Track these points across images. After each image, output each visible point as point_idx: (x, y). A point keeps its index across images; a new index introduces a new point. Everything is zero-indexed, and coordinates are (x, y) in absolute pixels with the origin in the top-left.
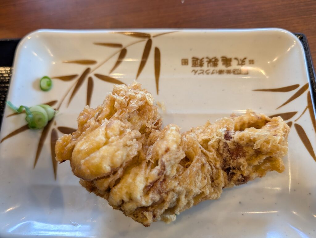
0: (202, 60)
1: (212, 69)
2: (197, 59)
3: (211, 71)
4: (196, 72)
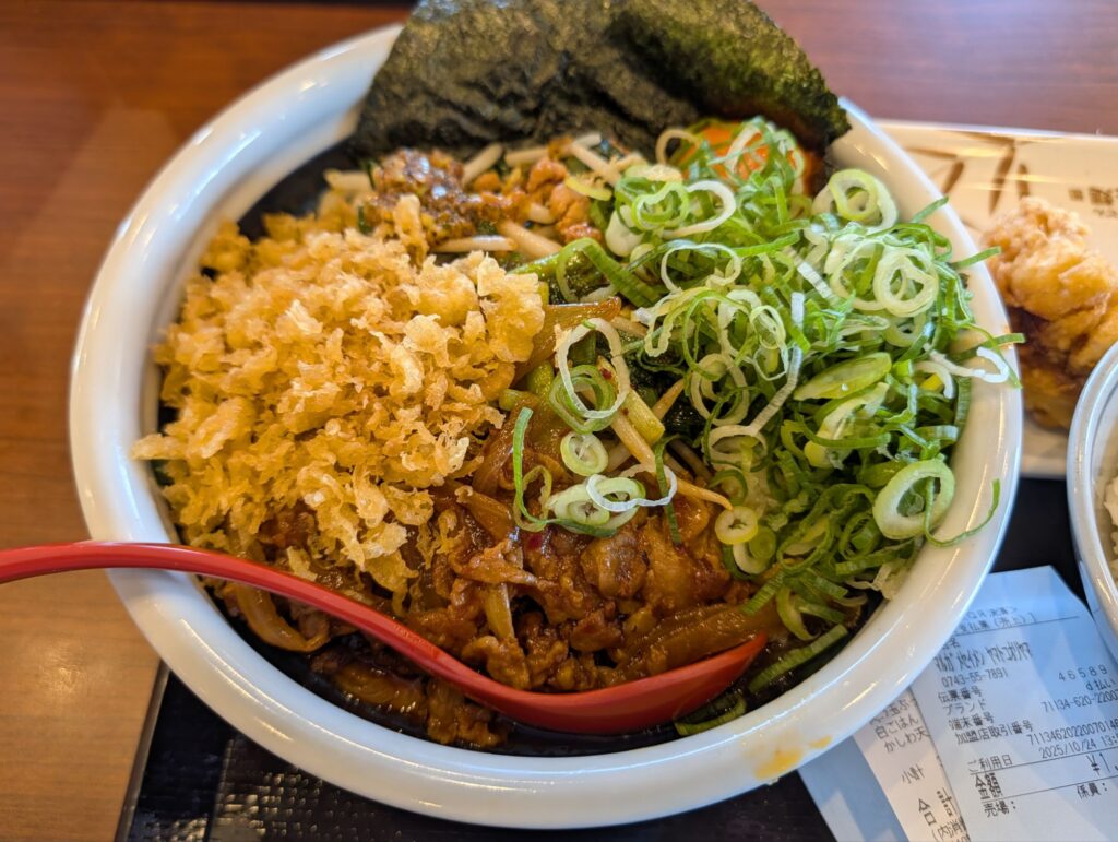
2: (1099, 191)
4: (1101, 213)
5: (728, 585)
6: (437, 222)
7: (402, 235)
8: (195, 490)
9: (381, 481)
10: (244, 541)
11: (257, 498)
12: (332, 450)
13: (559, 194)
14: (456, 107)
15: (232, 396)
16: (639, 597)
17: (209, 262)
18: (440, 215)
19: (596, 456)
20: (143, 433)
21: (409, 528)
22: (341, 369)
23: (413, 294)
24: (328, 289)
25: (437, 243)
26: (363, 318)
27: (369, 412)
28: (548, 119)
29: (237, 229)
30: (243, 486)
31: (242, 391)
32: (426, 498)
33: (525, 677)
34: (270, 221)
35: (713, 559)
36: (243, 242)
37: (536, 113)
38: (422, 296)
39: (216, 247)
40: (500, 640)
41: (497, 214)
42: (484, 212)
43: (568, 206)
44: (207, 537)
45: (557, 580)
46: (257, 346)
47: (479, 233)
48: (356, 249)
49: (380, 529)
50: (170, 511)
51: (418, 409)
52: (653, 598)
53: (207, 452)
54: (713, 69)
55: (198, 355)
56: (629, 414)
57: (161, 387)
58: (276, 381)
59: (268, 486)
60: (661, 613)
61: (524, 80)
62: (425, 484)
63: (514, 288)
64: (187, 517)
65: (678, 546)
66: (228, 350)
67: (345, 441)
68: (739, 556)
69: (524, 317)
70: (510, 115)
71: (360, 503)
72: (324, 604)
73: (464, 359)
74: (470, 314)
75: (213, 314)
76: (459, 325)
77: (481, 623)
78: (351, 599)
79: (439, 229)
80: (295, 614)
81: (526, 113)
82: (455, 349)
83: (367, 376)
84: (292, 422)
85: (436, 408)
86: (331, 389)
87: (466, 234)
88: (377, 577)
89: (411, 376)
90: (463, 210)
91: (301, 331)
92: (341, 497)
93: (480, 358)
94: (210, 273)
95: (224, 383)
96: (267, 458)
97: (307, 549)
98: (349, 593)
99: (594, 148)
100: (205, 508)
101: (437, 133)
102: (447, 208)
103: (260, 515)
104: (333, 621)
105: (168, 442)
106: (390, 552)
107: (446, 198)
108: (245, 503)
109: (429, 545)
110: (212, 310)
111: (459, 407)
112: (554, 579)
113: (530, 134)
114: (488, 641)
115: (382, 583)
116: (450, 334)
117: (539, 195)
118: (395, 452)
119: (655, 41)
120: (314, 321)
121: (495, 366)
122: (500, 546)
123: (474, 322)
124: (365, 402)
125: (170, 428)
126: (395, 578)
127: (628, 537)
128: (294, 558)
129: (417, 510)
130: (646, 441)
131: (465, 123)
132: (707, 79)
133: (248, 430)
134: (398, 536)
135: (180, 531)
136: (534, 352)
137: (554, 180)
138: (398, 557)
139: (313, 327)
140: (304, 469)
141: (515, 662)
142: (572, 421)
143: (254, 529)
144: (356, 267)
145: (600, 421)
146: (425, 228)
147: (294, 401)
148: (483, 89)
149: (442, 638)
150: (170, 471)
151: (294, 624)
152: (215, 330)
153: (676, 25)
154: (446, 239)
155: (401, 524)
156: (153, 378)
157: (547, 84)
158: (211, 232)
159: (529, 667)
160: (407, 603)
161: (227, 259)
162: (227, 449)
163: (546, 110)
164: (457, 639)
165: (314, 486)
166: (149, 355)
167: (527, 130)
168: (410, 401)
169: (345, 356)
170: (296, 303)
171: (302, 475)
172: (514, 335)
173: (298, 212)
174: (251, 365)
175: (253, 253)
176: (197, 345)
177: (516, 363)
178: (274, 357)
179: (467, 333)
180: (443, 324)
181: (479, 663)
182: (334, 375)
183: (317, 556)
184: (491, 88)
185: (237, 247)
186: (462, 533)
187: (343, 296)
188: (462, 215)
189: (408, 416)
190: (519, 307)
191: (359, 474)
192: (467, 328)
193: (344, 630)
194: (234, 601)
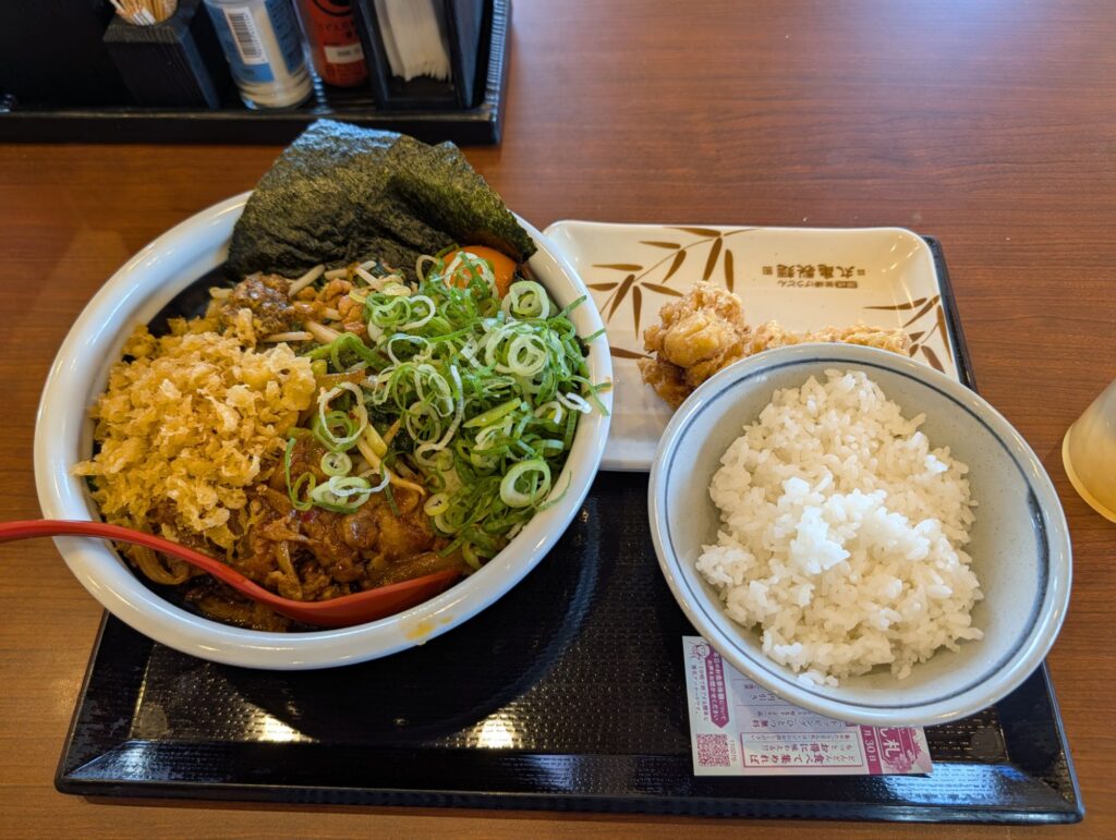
0: (791, 269)
1: (806, 280)
2: (785, 267)
3: (805, 283)
4: (784, 284)
5: (433, 540)
6: (263, 325)
7: (239, 334)
8: (111, 494)
9: (215, 483)
10: (139, 522)
11: (145, 496)
12: (185, 466)
13: (344, 302)
14: (289, 244)
15: (133, 436)
16: (375, 548)
17: (127, 352)
18: (265, 320)
19: (344, 464)
20: (80, 458)
21: (232, 511)
22: (191, 419)
23: (236, 371)
24: (188, 371)
25: (263, 337)
26: (206, 388)
27: (207, 443)
28: (353, 247)
29: (147, 329)
30: (137, 489)
31: (139, 434)
32: (241, 493)
33: (299, 594)
34: (171, 322)
35: (422, 525)
36: (151, 338)
37: (344, 243)
38: (243, 373)
39: (132, 343)
40: (284, 573)
41: (302, 317)
42: (295, 316)
43: (349, 310)
44: (118, 520)
45: (322, 540)
46: (146, 406)
47: (291, 331)
48: (210, 344)
49: (214, 511)
50: (96, 505)
51: (235, 441)
52: (384, 549)
53: (114, 470)
54: (450, 213)
55: (112, 413)
56: (369, 440)
57: (94, 433)
58: (155, 426)
59: (151, 488)
60: (390, 559)
61: (334, 224)
62: (241, 485)
63: (296, 366)
64: (106, 510)
65: (398, 518)
66: (132, 408)
67: (193, 460)
68: (439, 523)
69: (302, 383)
70: (328, 245)
71: (199, 495)
72: (188, 557)
73: (266, 410)
74: (269, 382)
75: (126, 386)
76: (263, 389)
77: (275, 565)
78: (200, 553)
79: (264, 330)
80: (169, 564)
81: (338, 244)
82: (261, 404)
83: (207, 422)
84: (165, 452)
85: (247, 439)
86: (183, 430)
87: (282, 331)
88: (214, 539)
89: (229, 421)
90: (280, 316)
91: (168, 398)
92: (189, 493)
93: (277, 410)
94: (129, 359)
95: (127, 429)
96: (149, 473)
97: (175, 525)
98: (199, 549)
99: (370, 271)
100: (116, 503)
101: (279, 259)
102: (270, 315)
103: (146, 506)
104: (192, 567)
105: (94, 464)
106: (221, 524)
107: (270, 308)
108: (137, 499)
109: (246, 521)
110: (126, 383)
111: (260, 438)
112: (320, 538)
113: (342, 258)
114: (277, 574)
115: (217, 542)
116: (258, 395)
117: (333, 302)
118: (220, 465)
119: (414, 195)
120: (176, 391)
121: (286, 413)
122: (283, 519)
123: (272, 387)
124: (205, 437)
125: (97, 458)
126: (226, 539)
127: (366, 513)
128: (165, 529)
129: (236, 500)
130: (377, 455)
131: (298, 254)
132: (449, 219)
133: (140, 456)
134: (225, 515)
135: (104, 518)
136: (311, 404)
137: (343, 293)
138: (226, 527)
139: (175, 394)
140: (169, 478)
141: (294, 587)
142: (328, 444)
143: (142, 513)
144: (209, 356)
145: (348, 444)
146: (255, 328)
147: (163, 438)
148: (307, 231)
149: (252, 574)
150: (97, 483)
151: (169, 570)
152: (125, 397)
153: (426, 185)
154: (269, 334)
155: (227, 508)
156: (89, 427)
157: (348, 226)
158: (130, 333)
159: (303, 589)
160: (235, 555)
161: (139, 350)
162: (126, 468)
163: (351, 241)
164: (261, 575)
165: (174, 486)
166: (86, 413)
167: (340, 254)
168: (232, 435)
169: (193, 411)
170: (166, 381)
171: (168, 481)
172: (297, 395)
173: (188, 316)
174: (142, 417)
175: (159, 344)
176: (112, 407)
177: (300, 411)
178: (154, 412)
179: (268, 395)
180: (252, 390)
181: (274, 588)
182: (187, 423)
183: (180, 528)
184: (313, 230)
185: (146, 341)
186: (263, 513)
187: (194, 375)
188: (279, 320)
189: (229, 446)
190: (297, 377)
191: (200, 479)
192: (267, 391)
193: (199, 573)
194: (133, 557)
